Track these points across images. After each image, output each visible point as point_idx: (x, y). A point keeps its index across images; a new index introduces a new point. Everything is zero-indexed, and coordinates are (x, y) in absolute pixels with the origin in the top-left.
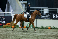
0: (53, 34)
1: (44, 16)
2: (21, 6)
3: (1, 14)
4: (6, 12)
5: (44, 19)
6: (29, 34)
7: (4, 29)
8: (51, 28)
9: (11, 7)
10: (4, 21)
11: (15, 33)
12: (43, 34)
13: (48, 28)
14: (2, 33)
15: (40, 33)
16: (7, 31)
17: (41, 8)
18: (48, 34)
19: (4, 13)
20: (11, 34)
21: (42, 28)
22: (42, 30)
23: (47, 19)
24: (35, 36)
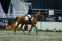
0: (58, 37)
1: (49, 18)
2: (25, 8)
3: (3, 16)
4: (9, 14)
5: (49, 21)
6: (33, 37)
7: (6, 32)
8: (57, 31)
9: (14, 9)
10: (6, 23)
11: (18, 36)
12: (48, 37)
13: (53, 31)
14: (4, 36)
15: (44, 36)
16: (9, 34)
17: (46, 10)
18: (53, 37)
19: (7, 15)
20: (14, 37)
21: (47, 31)
22: (47, 33)
23: (52, 21)
24: (39, 39)
